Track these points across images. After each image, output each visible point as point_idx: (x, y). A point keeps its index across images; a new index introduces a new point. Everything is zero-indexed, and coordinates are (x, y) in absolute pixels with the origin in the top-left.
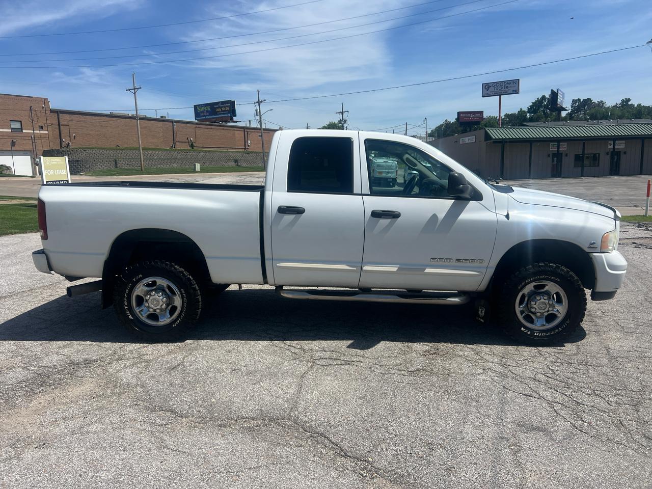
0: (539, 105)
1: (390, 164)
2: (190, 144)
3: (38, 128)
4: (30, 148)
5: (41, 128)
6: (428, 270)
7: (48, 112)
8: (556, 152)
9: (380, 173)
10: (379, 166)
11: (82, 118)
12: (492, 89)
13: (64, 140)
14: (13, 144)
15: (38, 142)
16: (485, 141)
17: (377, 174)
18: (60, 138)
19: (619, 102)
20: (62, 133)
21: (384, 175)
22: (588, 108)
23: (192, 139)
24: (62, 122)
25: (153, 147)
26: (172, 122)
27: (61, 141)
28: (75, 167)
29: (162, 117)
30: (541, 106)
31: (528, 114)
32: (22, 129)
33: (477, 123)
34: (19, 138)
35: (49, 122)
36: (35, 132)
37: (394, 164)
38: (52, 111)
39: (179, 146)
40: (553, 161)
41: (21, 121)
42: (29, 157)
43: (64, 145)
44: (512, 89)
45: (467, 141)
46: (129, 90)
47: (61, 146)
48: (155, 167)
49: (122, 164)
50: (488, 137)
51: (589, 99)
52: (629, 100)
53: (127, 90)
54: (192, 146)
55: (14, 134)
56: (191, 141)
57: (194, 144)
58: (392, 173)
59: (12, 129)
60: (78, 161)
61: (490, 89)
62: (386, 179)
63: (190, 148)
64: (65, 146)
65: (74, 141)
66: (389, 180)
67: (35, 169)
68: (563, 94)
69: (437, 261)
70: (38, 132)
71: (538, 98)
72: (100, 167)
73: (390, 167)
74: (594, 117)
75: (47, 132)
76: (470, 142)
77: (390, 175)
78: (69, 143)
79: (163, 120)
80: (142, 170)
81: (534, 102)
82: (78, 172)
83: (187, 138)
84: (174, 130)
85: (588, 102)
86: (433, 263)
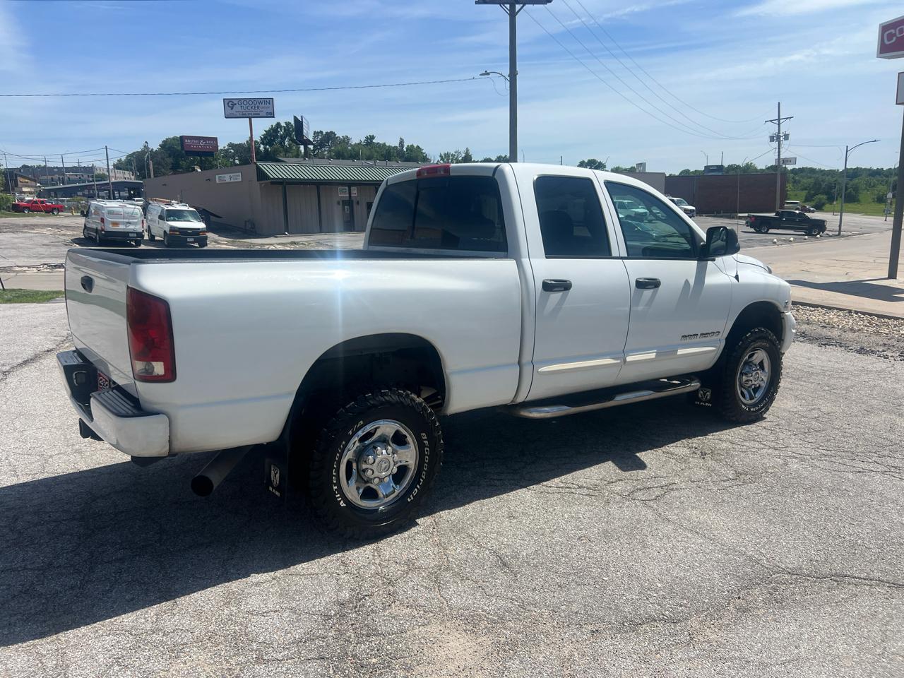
0: (274, 134)
1: (131, 210)
6: (680, 352)
8: (348, 199)
9: (116, 224)
10: (111, 213)
12: (237, 108)
16: (258, 180)
17: (111, 226)
19: (363, 139)
21: (121, 228)
22: (333, 143)
30: (276, 137)
31: (262, 146)
33: (211, 154)
37: (137, 211)
40: (344, 209)
44: (265, 111)
45: (228, 180)
50: (262, 175)
51: (332, 133)
52: (372, 137)
58: (135, 224)
61: (236, 108)
62: (125, 235)
66: (131, 235)
68: (308, 124)
69: (688, 338)
71: (272, 126)
73: (132, 216)
74: (340, 155)
76: (232, 181)
77: (131, 227)
81: (267, 129)
85: (330, 136)
86: (684, 341)
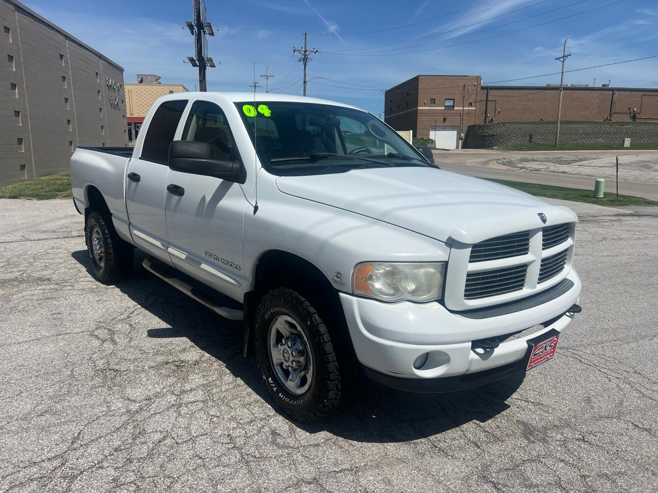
2: (632, 115)
3: (467, 105)
4: (457, 123)
5: (471, 104)
7: (479, 89)
11: (509, 92)
13: (489, 115)
14: (445, 120)
15: (466, 118)
18: (486, 114)
20: (488, 108)
23: (635, 109)
24: (490, 98)
25: (583, 120)
26: (613, 90)
27: (486, 116)
28: (490, 142)
29: (603, 85)
32: (454, 106)
34: (450, 115)
35: (478, 99)
36: (465, 108)
38: (483, 88)
39: (615, 118)
41: (454, 99)
42: (456, 132)
43: (488, 120)
46: (558, 59)
47: (485, 122)
48: (575, 143)
49: (537, 139)
53: (556, 59)
54: (634, 118)
55: (447, 112)
56: (634, 111)
57: (638, 116)
59: (445, 106)
60: (493, 135)
63: (631, 120)
64: (489, 122)
65: (498, 116)
67: (459, 142)
70: (467, 108)
72: (513, 141)
75: (475, 108)
78: (492, 118)
79: (605, 88)
80: (556, 145)
82: (492, 146)
83: (630, 109)
84: (613, 100)
